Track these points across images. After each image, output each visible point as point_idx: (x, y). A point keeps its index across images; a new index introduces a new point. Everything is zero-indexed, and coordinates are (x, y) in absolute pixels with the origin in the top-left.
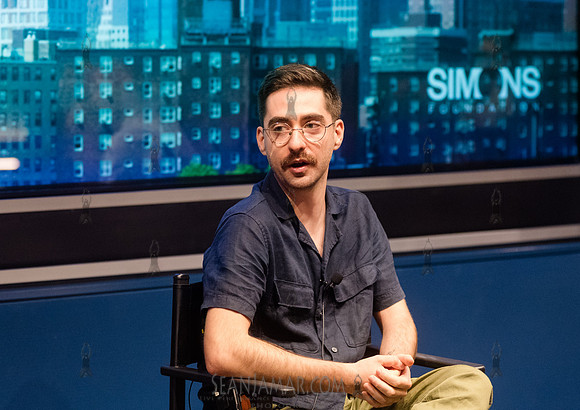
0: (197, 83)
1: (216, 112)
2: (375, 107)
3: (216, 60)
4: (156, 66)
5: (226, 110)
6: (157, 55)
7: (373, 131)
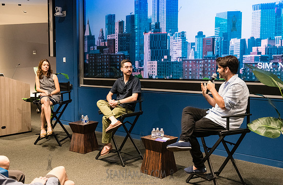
0: (206, 65)
1: (210, 69)
2: (244, 69)
3: (209, 61)
4: (199, 62)
5: (211, 69)
6: (199, 60)
7: (243, 74)
